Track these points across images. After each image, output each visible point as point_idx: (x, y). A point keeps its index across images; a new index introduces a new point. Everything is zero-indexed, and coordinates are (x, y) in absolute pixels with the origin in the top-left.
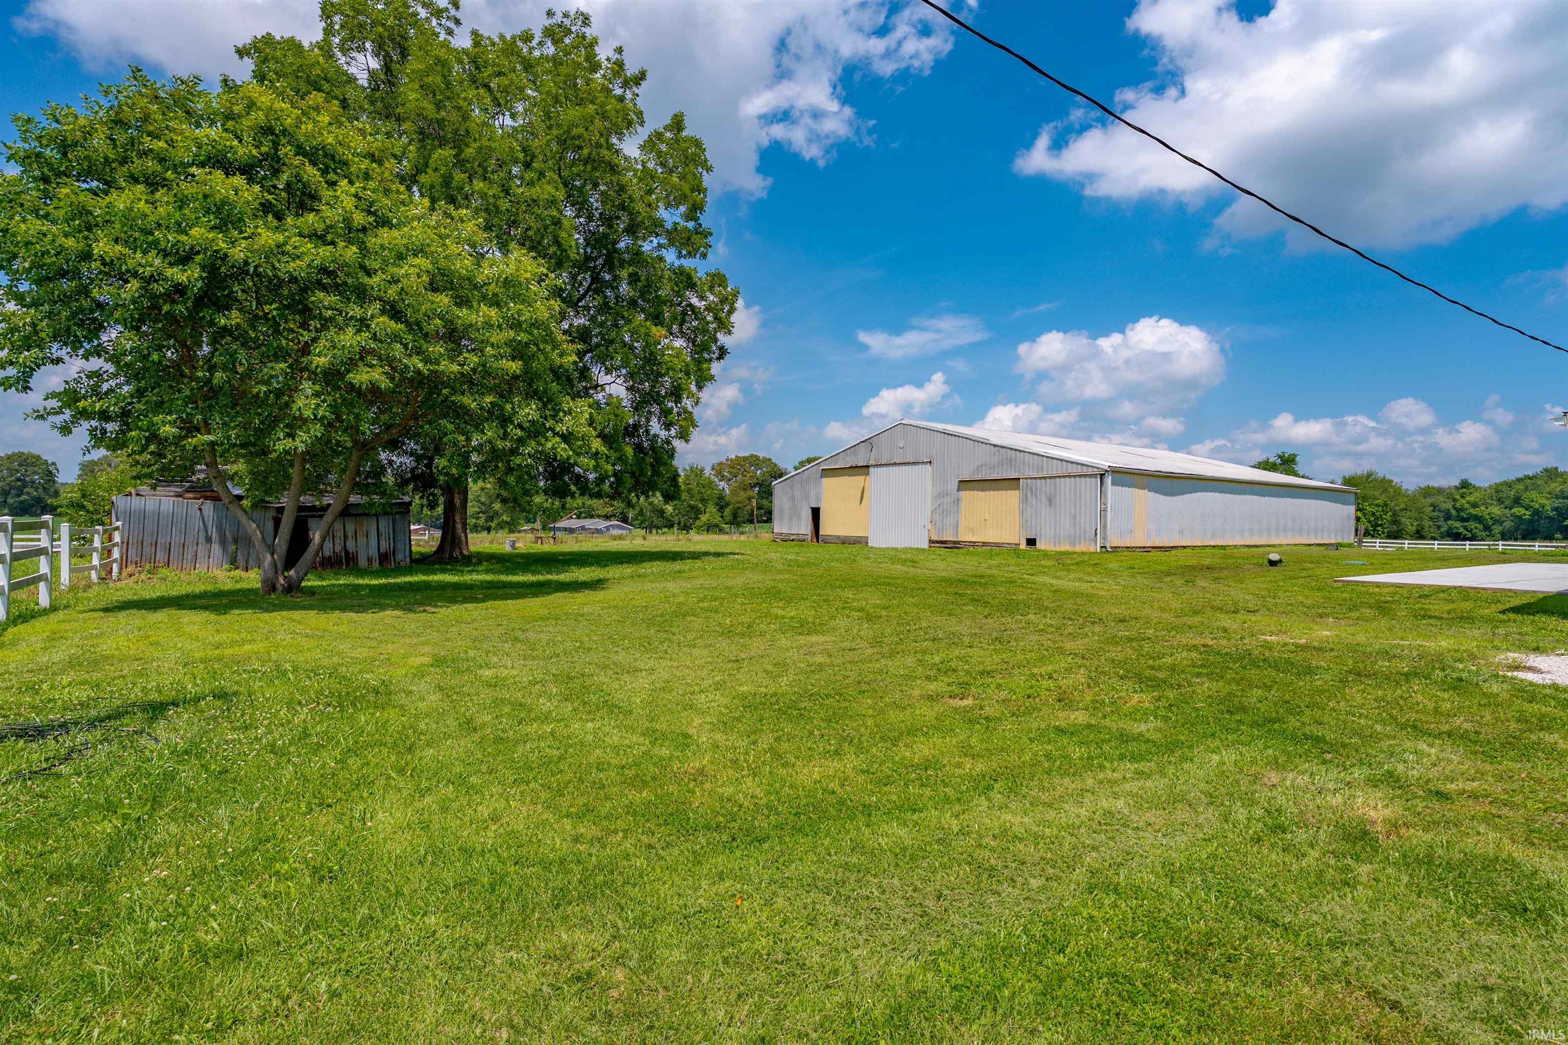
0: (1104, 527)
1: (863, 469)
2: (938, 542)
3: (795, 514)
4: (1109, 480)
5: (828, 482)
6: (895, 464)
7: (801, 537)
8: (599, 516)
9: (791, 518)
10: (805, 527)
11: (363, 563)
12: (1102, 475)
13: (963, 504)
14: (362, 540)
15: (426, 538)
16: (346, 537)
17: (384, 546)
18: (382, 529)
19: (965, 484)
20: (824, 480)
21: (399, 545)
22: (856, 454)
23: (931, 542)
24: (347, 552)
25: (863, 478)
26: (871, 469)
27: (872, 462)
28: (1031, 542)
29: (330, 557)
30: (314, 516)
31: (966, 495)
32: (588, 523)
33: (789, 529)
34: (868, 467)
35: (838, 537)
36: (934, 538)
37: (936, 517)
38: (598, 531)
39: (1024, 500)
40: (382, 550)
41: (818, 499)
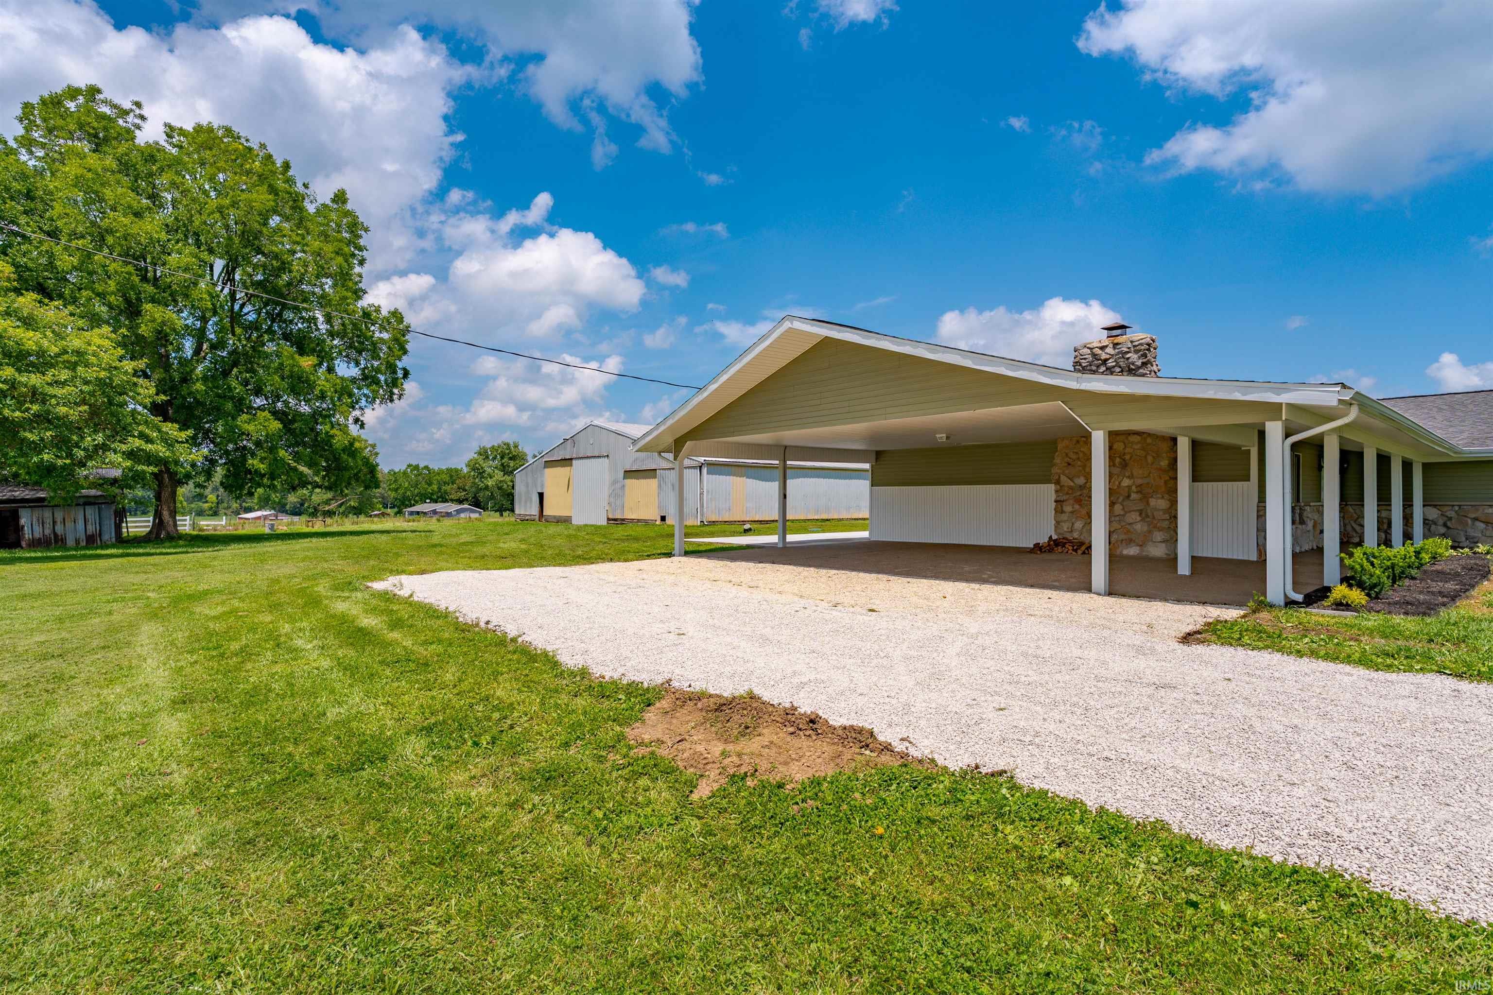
0: (702, 506)
1: (567, 462)
2: (613, 520)
3: (529, 499)
4: (705, 470)
5: (549, 472)
6: (588, 457)
7: (533, 517)
8: (452, 500)
9: (526, 502)
10: (534, 511)
11: (70, 542)
12: (700, 467)
13: (627, 488)
14: (69, 525)
15: (223, 523)
16: (54, 523)
17: (91, 529)
18: (88, 516)
19: (629, 474)
20: (547, 471)
21: (105, 528)
22: (565, 449)
23: (608, 519)
24: (56, 535)
25: (569, 468)
26: (574, 461)
27: (574, 456)
28: (663, 518)
29: (40, 539)
30: (25, 507)
31: (628, 482)
32: (440, 507)
33: (525, 510)
34: (571, 459)
35: (555, 517)
36: (610, 517)
37: (612, 500)
38: (448, 515)
39: (660, 486)
40: (89, 532)
41: (542, 486)
